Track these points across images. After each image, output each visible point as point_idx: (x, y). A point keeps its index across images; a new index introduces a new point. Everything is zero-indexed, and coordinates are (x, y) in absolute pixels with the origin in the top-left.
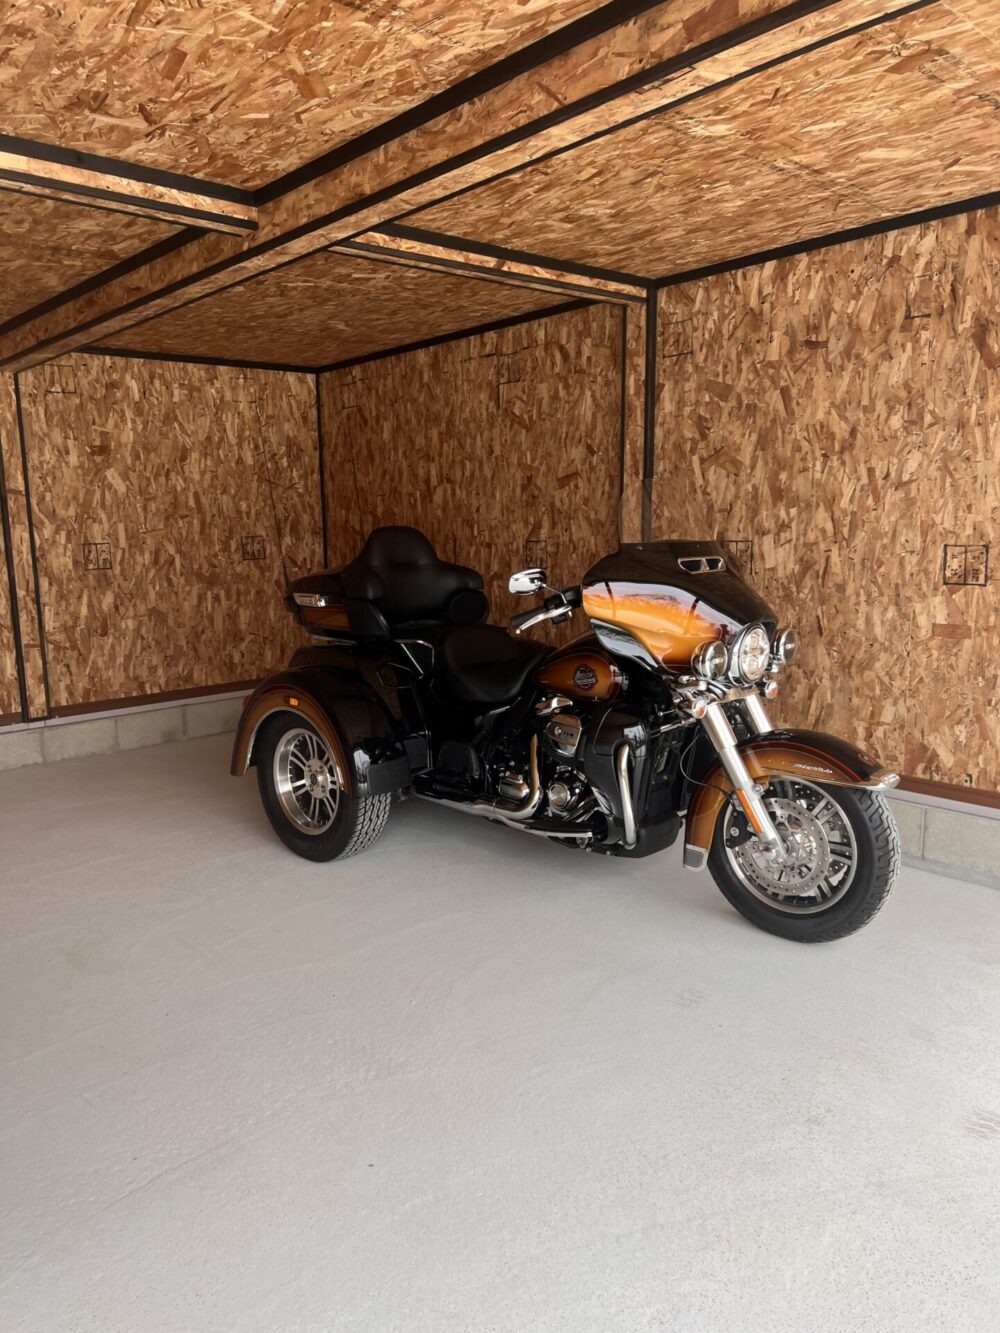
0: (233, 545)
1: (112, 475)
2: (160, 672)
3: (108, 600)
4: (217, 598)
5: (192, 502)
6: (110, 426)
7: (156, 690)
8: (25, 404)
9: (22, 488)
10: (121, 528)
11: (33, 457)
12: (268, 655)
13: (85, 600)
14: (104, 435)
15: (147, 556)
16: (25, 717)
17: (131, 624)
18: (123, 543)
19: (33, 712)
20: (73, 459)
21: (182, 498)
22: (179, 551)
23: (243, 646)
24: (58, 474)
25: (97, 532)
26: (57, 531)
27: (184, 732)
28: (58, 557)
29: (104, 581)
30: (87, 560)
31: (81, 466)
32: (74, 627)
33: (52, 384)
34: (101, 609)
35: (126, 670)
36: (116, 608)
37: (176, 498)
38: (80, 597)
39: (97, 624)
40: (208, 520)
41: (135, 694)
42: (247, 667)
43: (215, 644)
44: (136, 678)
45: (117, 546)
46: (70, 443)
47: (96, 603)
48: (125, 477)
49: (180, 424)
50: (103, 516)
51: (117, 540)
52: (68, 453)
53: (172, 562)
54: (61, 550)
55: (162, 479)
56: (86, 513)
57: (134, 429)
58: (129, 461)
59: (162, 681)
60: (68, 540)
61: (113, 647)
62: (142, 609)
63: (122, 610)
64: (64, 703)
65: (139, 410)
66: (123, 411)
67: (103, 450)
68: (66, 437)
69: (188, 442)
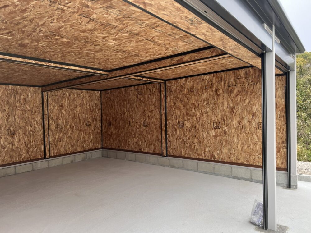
0: (85, 123)
1: (63, 111)
2: (70, 149)
3: (61, 135)
4: (81, 134)
5: (77, 115)
6: (63, 102)
7: (70, 152)
8: (48, 98)
9: (47, 114)
10: (64, 120)
11: (49, 107)
12: (91, 145)
13: (57, 135)
14: (62, 103)
15: (69, 126)
16: (45, 158)
17: (65, 139)
18: (65, 124)
19: (47, 157)
20: (56, 108)
21: (76, 115)
22: (75, 125)
23: (86, 143)
24: (53, 111)
25: (60, 122)
26: (53, 122)
27: (75, 161)
28: (53, 126)
29: (61, 131)
30: (58, 127)
31: (58, 109)
32: (55, 140)
33: (53, 94)
34: (60, 136)
35: (64, 148)
36: (63, 136)
37: (74, 115)
38: (56, 134)
39: (59, 139)
40: (80, 119)
41: (65, 153)
42: (86, 147)
43: (81, 143)
44: (66, 150)
45: (63, 124)
46: (56, 105)
47: (59, 136)
48: (65, 111)
49: (76, 101)
50: (61, 118)
51: (63, 123)
52: (55, 107)
53: (73, 127)
54: (53, 125)
55: (72, 111)
56: (58, 118)
57: (67, 102)
58: (66, 108)
59: (71, 150)
60: (55, 123)
61: (62, 144)
62: (67, 136)
63: (64, 136)
64: (52, 155)
65: (68, 99)
66: (65, 99)
67: (62, 106)
68: (55, 104)
69: (77, 104)
